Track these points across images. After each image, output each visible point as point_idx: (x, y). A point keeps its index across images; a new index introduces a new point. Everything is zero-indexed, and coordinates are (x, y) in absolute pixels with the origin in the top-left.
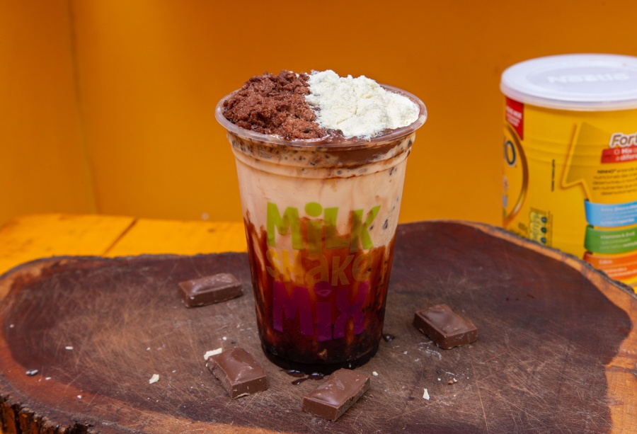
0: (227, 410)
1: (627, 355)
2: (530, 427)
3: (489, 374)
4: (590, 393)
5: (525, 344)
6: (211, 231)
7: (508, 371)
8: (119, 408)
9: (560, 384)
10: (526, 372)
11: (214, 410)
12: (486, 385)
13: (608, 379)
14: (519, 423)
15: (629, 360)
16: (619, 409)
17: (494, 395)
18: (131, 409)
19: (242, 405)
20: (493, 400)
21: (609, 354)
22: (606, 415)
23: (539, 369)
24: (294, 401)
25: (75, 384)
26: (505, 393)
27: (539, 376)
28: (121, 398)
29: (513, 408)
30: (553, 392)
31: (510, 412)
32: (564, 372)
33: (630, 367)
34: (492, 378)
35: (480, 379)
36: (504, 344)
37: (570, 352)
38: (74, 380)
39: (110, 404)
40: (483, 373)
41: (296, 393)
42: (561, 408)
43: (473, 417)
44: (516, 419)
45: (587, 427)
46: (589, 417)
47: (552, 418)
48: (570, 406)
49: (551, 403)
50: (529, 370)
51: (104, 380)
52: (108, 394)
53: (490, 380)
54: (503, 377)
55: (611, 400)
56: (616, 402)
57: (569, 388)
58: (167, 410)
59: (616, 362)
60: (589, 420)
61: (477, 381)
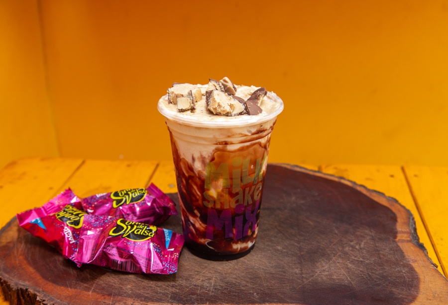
0: (200, 295)
1: (403, 232)
2: (376, 281)
3: (337, 253)
4: (397, 257)
5: (346, 232)
6: (129, 166)
7: (347, 249)
8: (132, 303)
9: (378, 254)
10: (356, 249)
11: (192, 296)
12: (339, 259)
13: (401, 247)
14: (369, 280)
15: (406, 235)
16: (416, 264)
17: (347, 265)
18: (140, 303)
19: (208, 291)
20: (348, 268)
21: (394, 234)
22: (412, 269)
23: (362, 246)
24: (237, 284)
25: (94, 291)
26: (352, 262)
27: (365, 251)
28: (129, 296)
29: (361, 271)
30: (377, 259)
31: (361, 274)
32: (376, 247)
33: (408, 239)
34: (340, 255)
35: (334, 256)
36: (336, 234)
37: (373, 234)
38: (93, 288)
39: (125, 301)
40: (334, 252)
41: (236, 279)
42: (387, 268)
43: (343, 280)
44: (366, 277)
45: (406, 277)
46: (404, 271)
47: (385, 274)
48: (390, 266)
49: (380, 266)
50: (357, 247)
51: (112, 286)
52: (120, 295)
53: (340, 256)
54: (346, 253)
55: (410, 260)
56: (413, 260)
57: (384, 255)
58: (163, 300)
59: (400, 237)
60: (405, 273)
61: (334, 258)
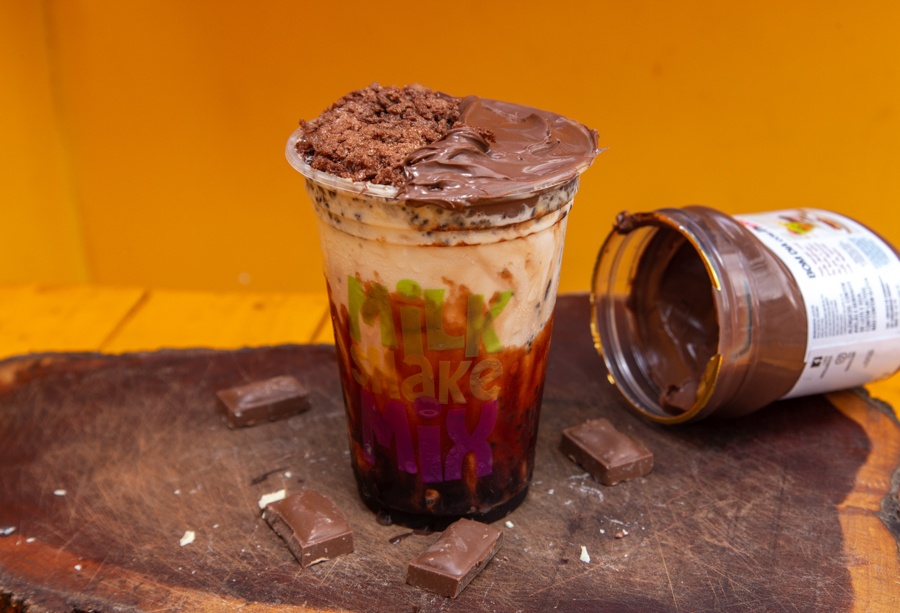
0: (297, 585)
1: (867, 490)
2: (736, 601)
3: (672, 521)
4: (820, 548)
5: (721, 475)
6: (259, 307)
7: (700, 516)
8: (137, 584)
9: (776, 536)
10: (725, 517)
11: (277, 585)
12: (669, 538)
13: (844, 526)
14: (720, 595)
15: (871, 497)
16: (862, 571)
17: (682, 553)
18: (154, 585)
19: (319, 577)
20: (681, 562)
21: (843, 488)
22: (844, 582)
23: (744, 512)
24: (393, 568)
25: (70, 548)
26: (698, 549)
27: (744, 524)
28: (139, 568)
29: (711, 572)
30: (766, 547)
31: (707, 580)
32: (779, 517)
33: (874, 507)
34: (677, 528)
35: (660, 530)
36: (692, 477)
37: (786, 487)
38: (69, 542)
39: (124, 578)
40: (664, 520)
41: (397, 556)
42: (780, 571)
43: (654, 588)
44: (716, 589)
45: (819, 599)
46: (820, 584)
47: (767, 586)
48: (792, 568)
49: (765, 564)
50: (730, 514)
51: (113, 541)
52: (120, 563)
53: (675, 531)
54: (693, 526)
55: (850, 558)
56: (857, 560)
57: (788, 541)
58: (209, 586)
59: (853, 500)
60: (821, 589)
61: (656, 533)
